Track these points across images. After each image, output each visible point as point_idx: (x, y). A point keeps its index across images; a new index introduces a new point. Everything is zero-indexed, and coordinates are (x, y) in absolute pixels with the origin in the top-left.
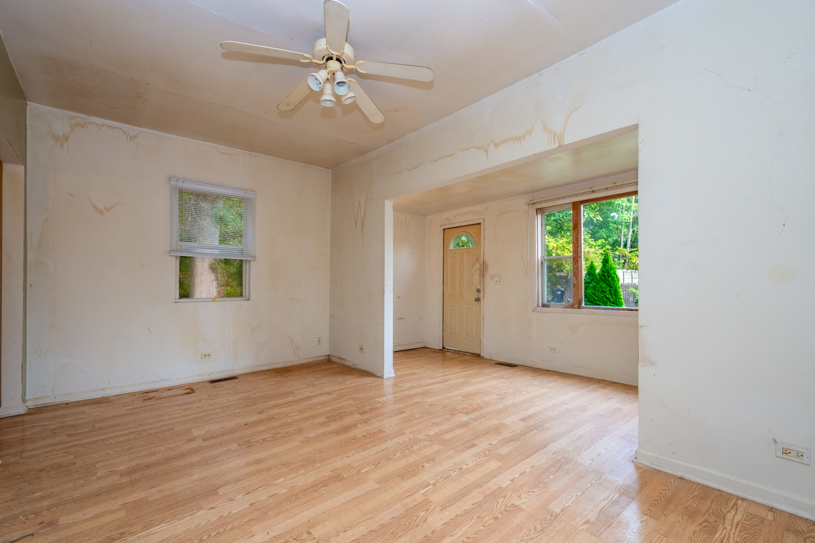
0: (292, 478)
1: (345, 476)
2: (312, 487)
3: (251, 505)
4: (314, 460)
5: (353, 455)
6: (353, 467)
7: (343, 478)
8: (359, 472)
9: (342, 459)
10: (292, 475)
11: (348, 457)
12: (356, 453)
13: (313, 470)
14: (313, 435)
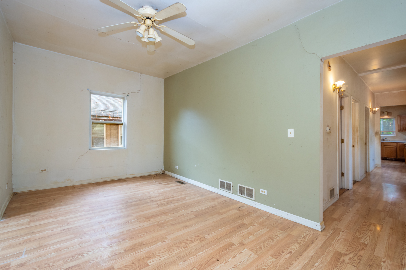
0: (167, 219)
1: (144, 218)
2: (158, 216)
3: (179, 212)
4: (158, 226)
5: (137, 228)
6: (139, 222)
7: (145, 218)
8: (137, 220)
9: (143, 226)
10: (167, 220)
11: (140, 227)
12: (135, 229)
13: (158, 222)
14: (159, 244)
